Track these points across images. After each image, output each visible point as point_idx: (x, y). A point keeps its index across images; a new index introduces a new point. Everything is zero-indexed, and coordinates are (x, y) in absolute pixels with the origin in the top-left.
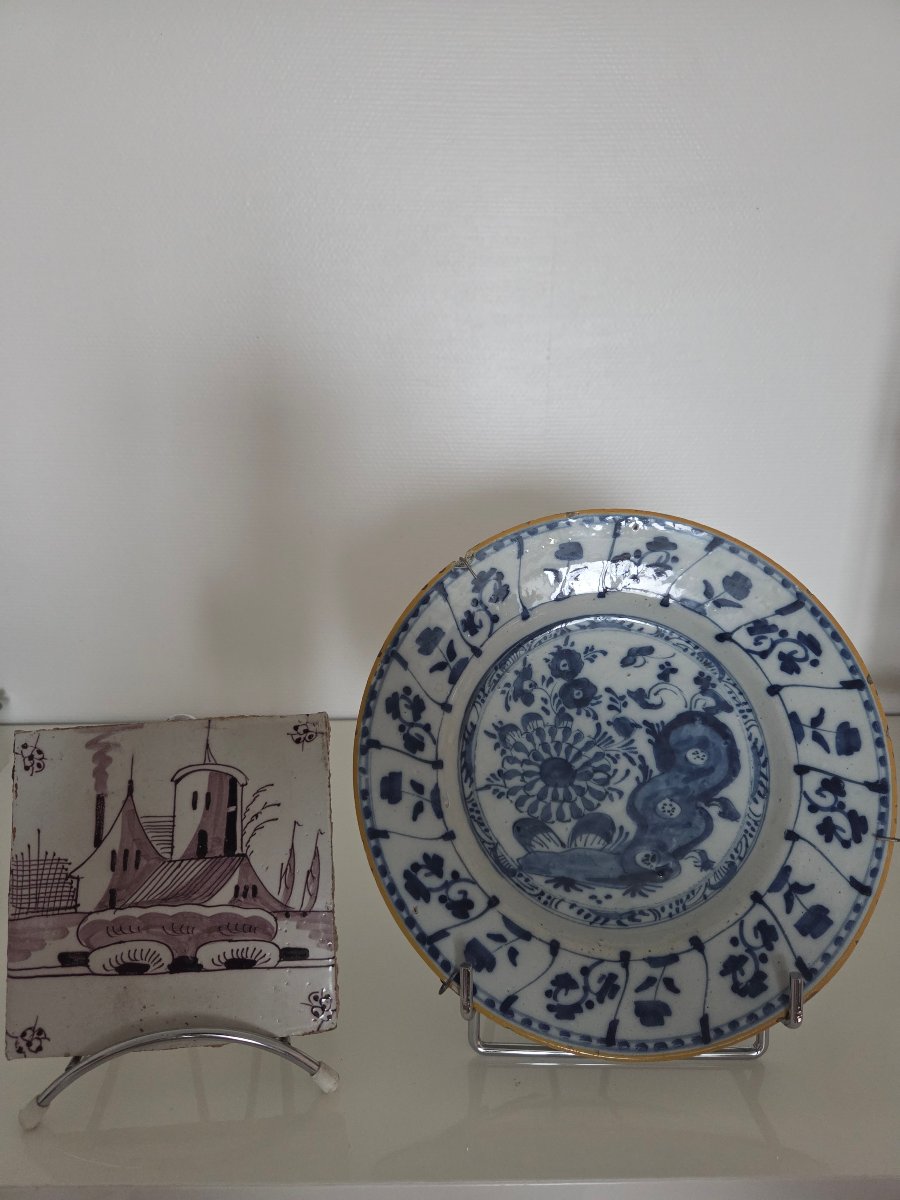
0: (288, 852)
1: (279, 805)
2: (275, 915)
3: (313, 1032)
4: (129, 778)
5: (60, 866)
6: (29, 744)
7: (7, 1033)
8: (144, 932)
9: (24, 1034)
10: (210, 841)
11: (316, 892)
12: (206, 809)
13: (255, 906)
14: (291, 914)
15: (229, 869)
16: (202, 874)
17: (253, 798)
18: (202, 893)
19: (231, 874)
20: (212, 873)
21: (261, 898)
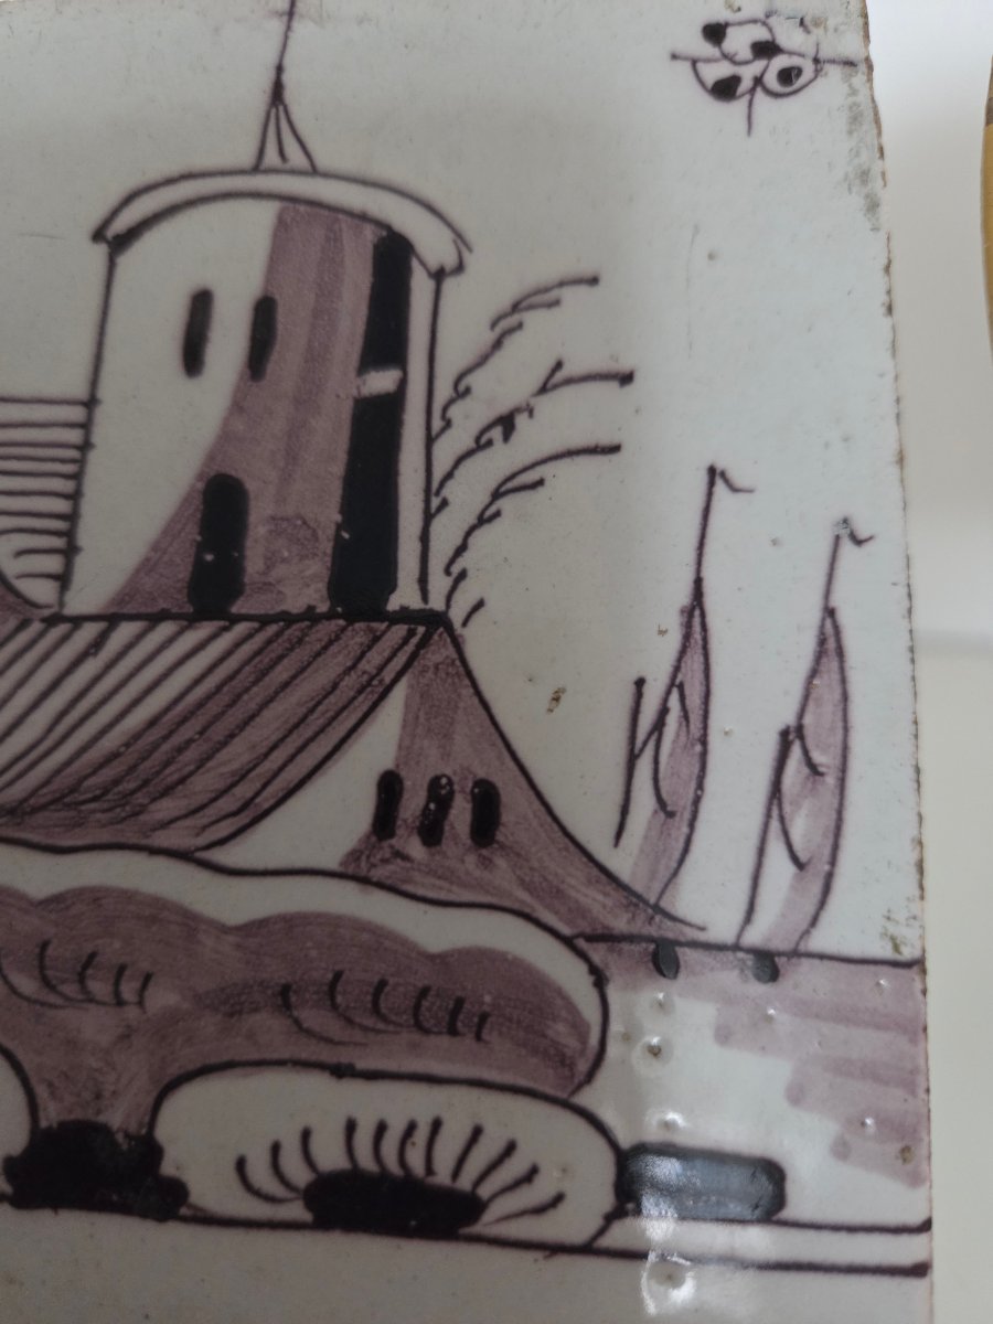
0: (673, 621)
1: (626, 379)
10: (258, 531)
11: (827, 851)
12: (248, 371)
13: (487, 892)
14: (686, 955)
15: (351, 681)
16: (209, 697)
17: (490, 337)
18: (203, 799)
19: (365, 708)
20: (259, 700)
21: (518, 855)
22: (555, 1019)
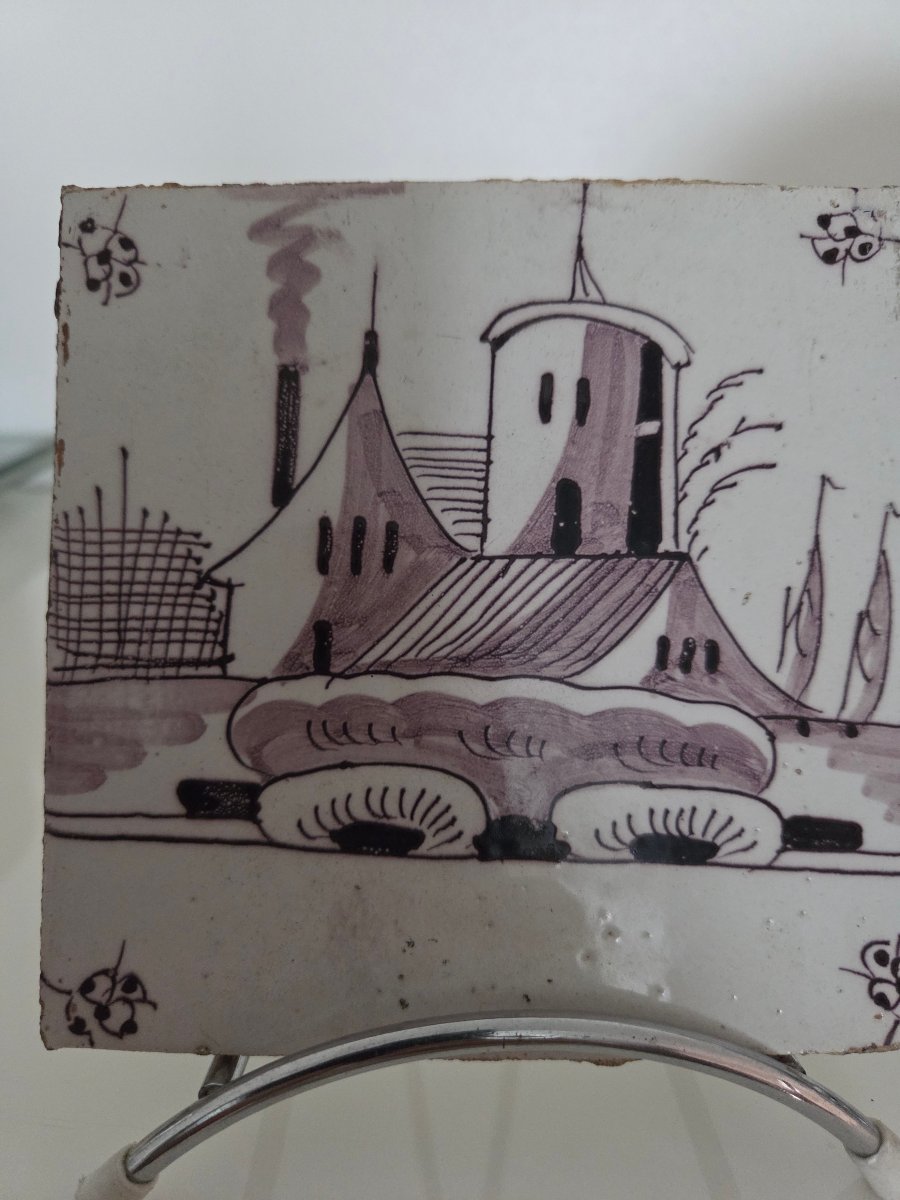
0: (805, 559)
1: (779, 427)
2: (770, 725)
3: (874, 1048)
4: (366, 325)
5: (181, 550)
6: (98, 221)
7: (43, 978)
8: (408, 744)
9: (87, 986)
10: (587, 510)
11: (881, 673)
12: (576, 422)
13: (714, 696)
14: (813, 725)
15: (641, 590)
16: (566, 599)
17: (708, 402)
18: (567, 651)
19: (648, 604)
20: (593, 599)
21: (729, 677)
22: (750, 757)
